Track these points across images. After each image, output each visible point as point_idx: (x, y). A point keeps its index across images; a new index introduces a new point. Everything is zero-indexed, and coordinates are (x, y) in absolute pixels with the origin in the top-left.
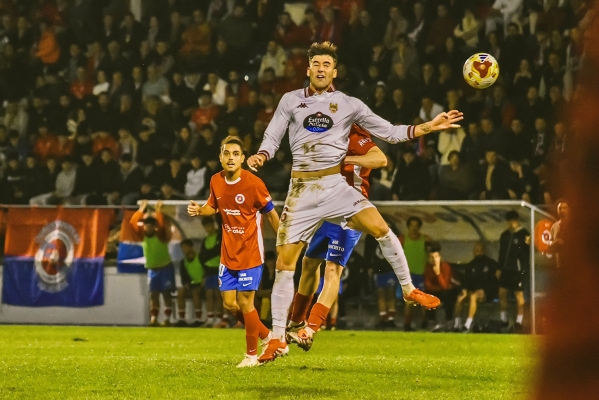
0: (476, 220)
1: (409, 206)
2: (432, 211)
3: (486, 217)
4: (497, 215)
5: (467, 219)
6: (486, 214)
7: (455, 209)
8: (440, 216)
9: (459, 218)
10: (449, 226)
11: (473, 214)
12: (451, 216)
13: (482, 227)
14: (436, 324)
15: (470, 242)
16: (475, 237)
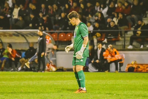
0: (25, 36)
1: (4, 32)
2: (11, 33)
3: (28, 35)
4: (32, 34)
5: (23, 35)
6: (29, 34)
7: (19, 32)
8: (14, 35)
9: (20, 35)
10: (17, 38)
11: (24, 34)
12: (17, 35)
13: (27, 38)
14: (12, 69)
15: (24, 43)
16: (25, 41)
